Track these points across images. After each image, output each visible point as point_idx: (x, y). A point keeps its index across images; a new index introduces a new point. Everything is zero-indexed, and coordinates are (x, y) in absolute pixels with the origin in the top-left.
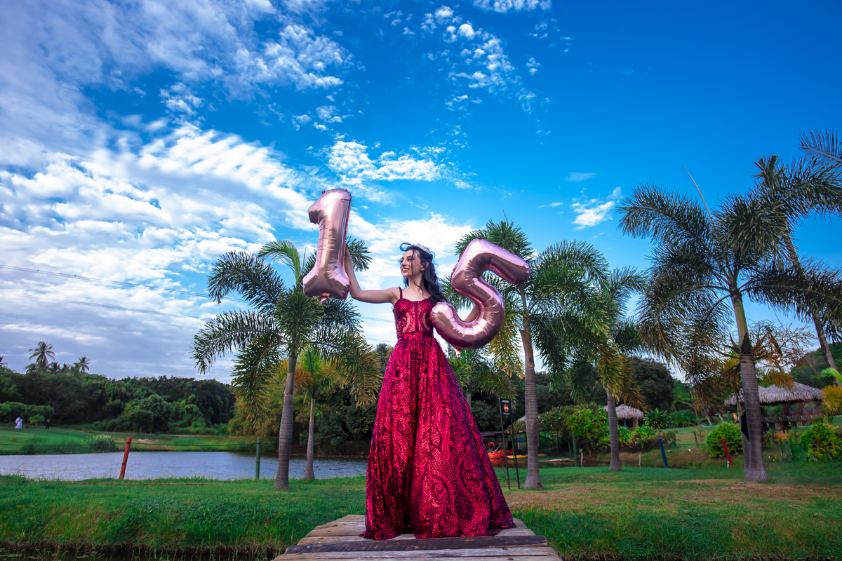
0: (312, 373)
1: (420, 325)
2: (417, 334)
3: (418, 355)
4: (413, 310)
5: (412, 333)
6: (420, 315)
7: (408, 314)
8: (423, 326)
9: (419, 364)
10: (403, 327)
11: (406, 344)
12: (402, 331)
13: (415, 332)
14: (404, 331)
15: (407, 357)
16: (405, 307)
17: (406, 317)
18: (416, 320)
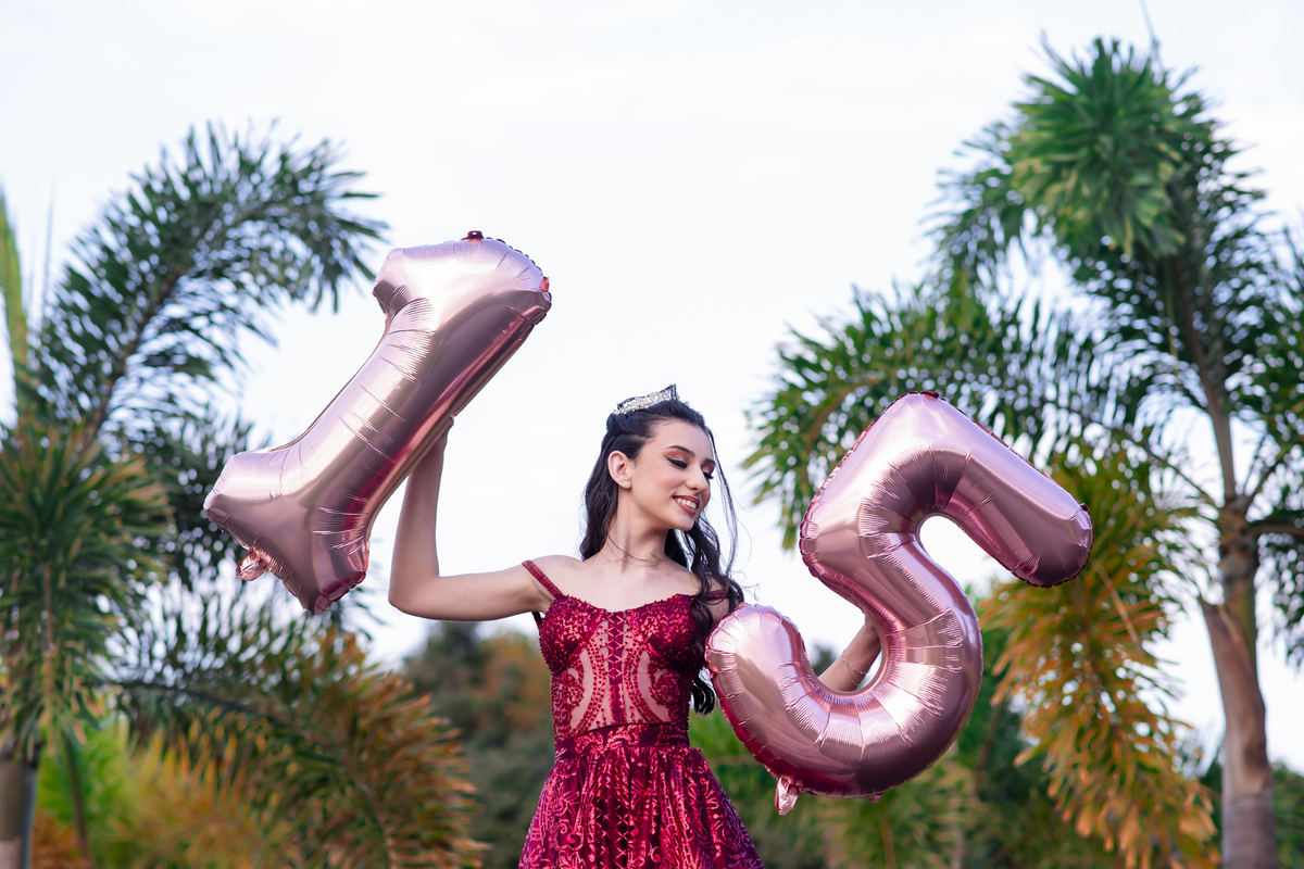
0: (83, 832)
1: (629, 703)
2: (622, 734)
3: (623, 811)
4: (601, 638)
5: (604, 731)
6: (628, 663)
7: (584, 657)
8: (641, 704)
9: (624, 845)
10: (569, 708)
11: (583, 774)
12: (566, 723)
13: (614, 727)
14: (574, 724)
15: (585, 821)
16: (574, 633)
17: (580, 669)
18: (615, 683)
